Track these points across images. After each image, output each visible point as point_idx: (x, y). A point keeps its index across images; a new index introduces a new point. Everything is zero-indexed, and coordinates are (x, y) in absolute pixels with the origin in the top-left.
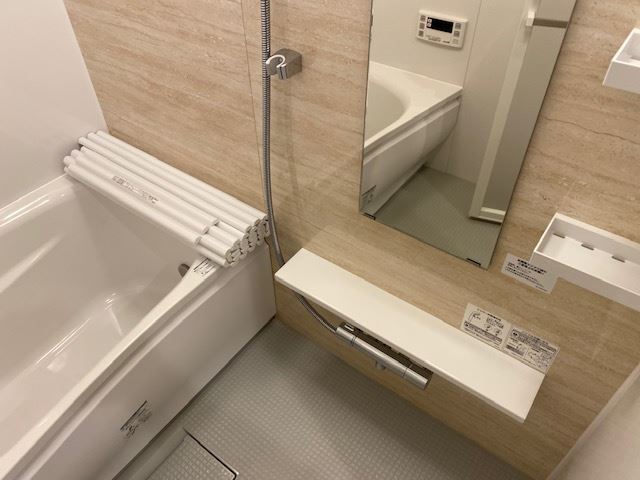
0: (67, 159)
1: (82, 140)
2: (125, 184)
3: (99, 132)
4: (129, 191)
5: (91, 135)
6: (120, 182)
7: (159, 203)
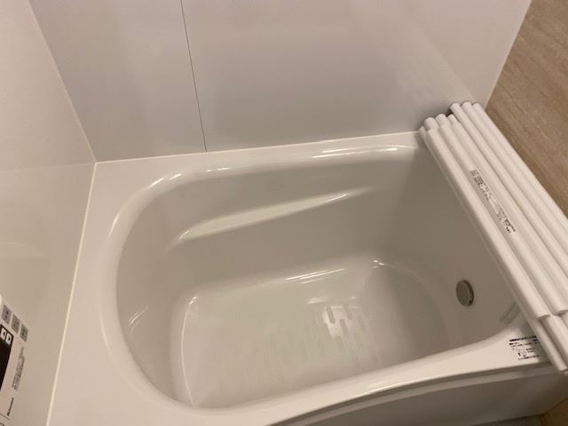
0: (430, 121)
1: (456, 107)
2: (483, 187)
3: (477, 105)
4: (485, 199)
5: (467, 105)
6: (478, 181)
7: (514, 235)
